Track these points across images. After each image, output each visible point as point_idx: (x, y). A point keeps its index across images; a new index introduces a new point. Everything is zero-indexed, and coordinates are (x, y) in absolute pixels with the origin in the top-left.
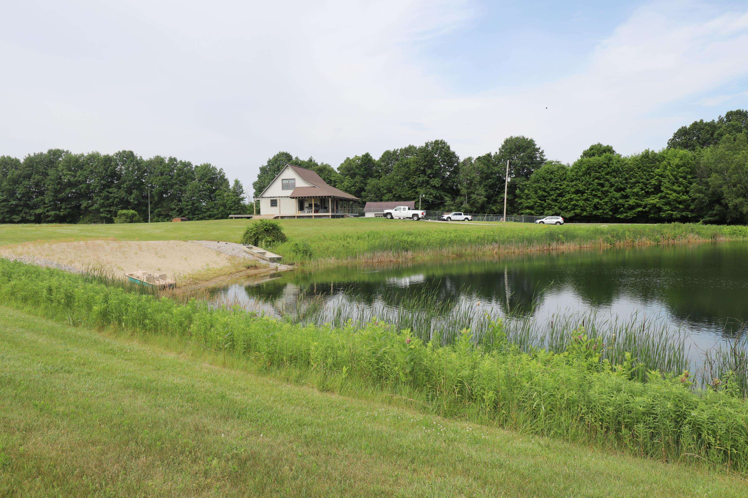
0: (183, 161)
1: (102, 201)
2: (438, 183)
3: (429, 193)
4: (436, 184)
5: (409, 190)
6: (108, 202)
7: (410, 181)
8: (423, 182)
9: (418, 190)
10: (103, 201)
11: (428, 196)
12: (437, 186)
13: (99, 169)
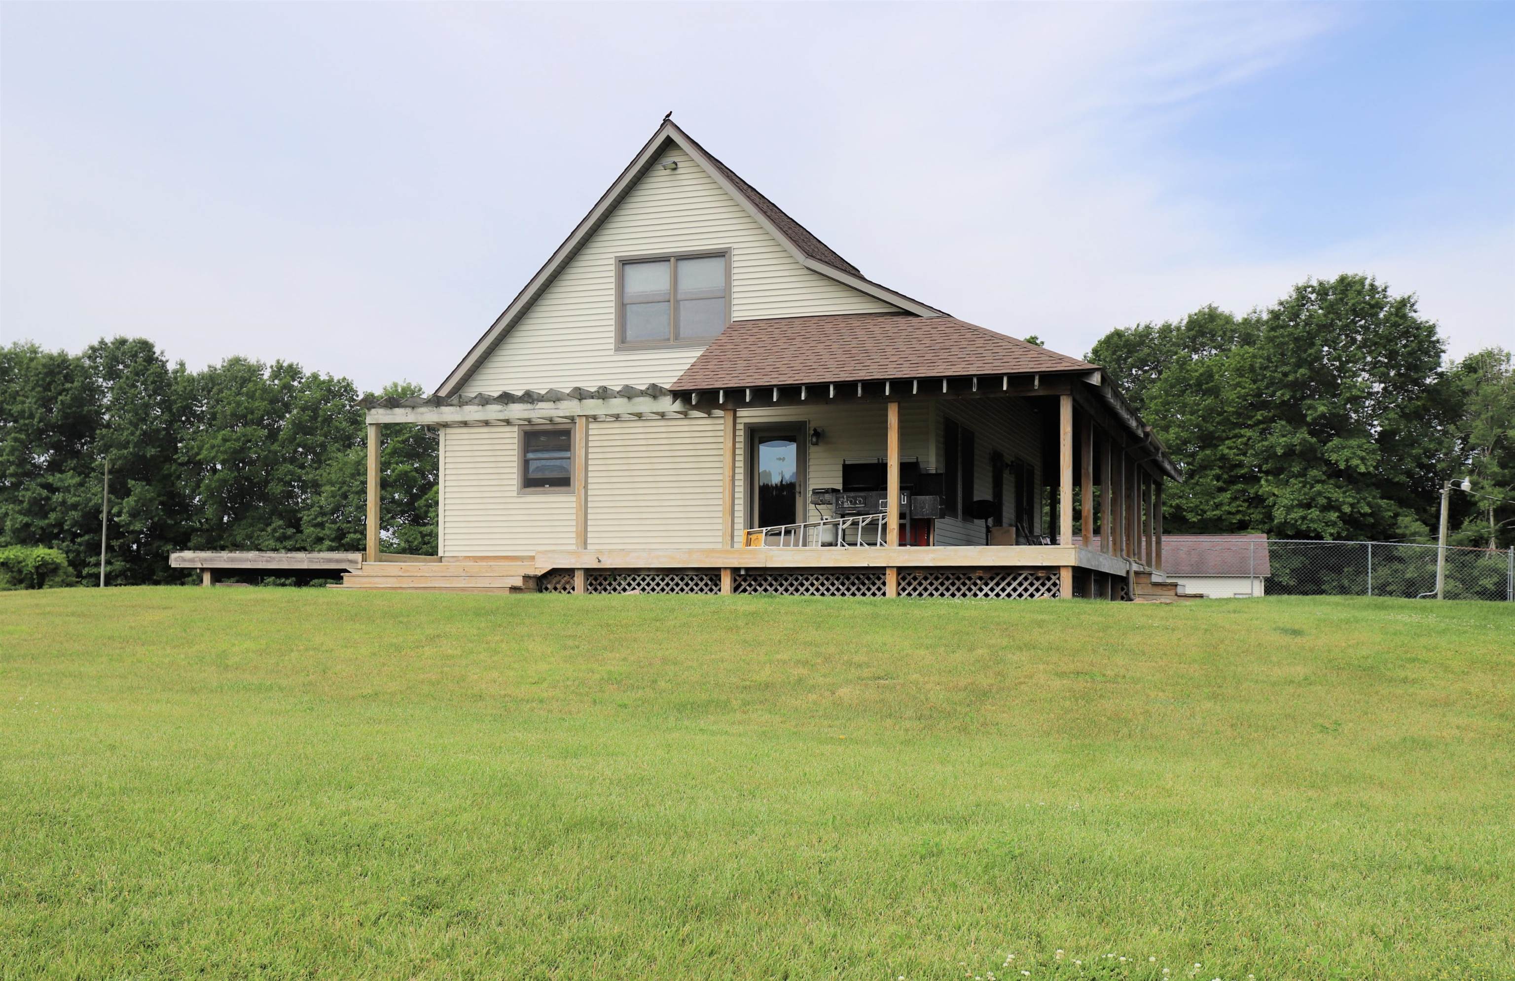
0: (323, 377)
1: (20, 518)
2: (1363, 459)
3: (1322, 501)
4: (1355, 462)
5: (1221, 490)
6: (43, 523)
7: (1223, 449)
8: (1290, 452)
9: (1265, 487)
10: (26, 519)
11: (1314, 513)
12: (1362, 469)
13: (23, 403)
